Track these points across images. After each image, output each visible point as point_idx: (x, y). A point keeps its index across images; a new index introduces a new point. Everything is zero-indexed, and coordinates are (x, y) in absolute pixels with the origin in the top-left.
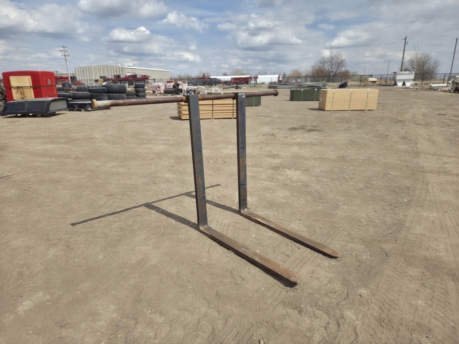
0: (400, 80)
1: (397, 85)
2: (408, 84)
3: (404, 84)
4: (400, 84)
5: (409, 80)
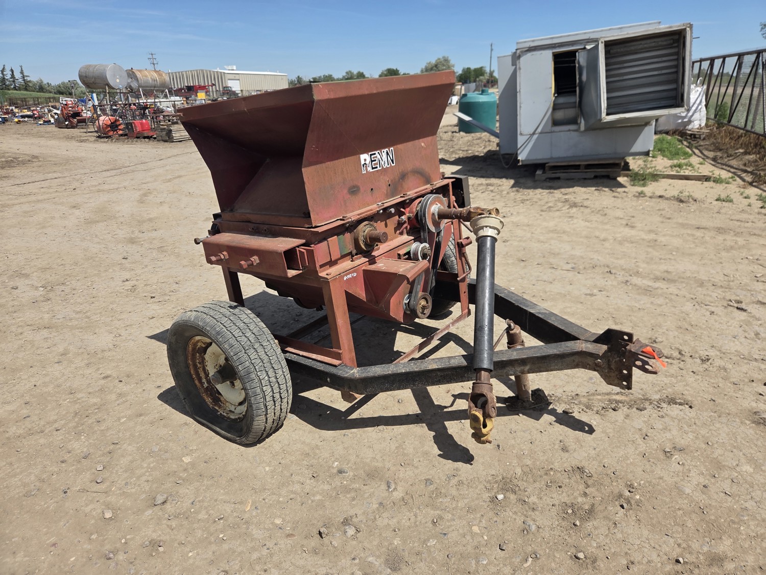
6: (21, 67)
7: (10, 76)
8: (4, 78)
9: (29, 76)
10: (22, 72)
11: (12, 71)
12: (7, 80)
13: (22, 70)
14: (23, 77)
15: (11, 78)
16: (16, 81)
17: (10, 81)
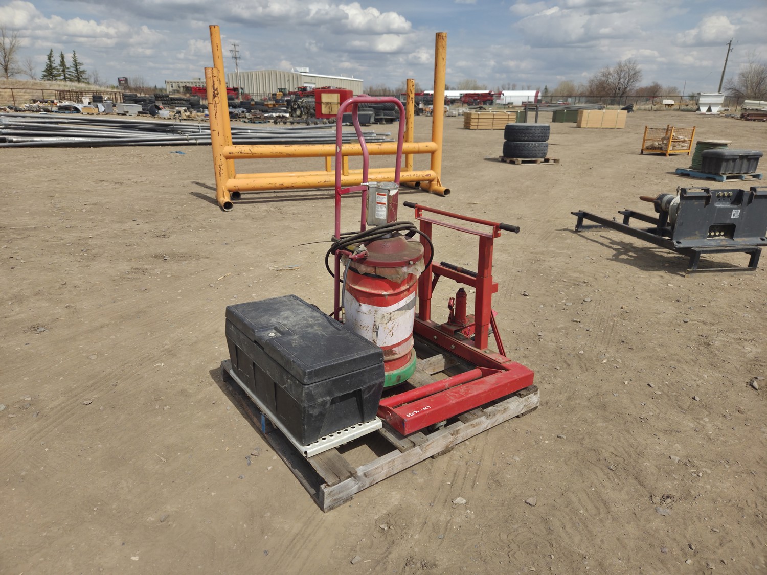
0: (704, 104)
1: (700, 111)
2: (715, 110)
3: (709, 110)
4: (704, 110)
5: (716, 104)
7: (60, 64)
8: (51, 66)
9: (83, 65)
10: (75, 61)
11: (62, 56)
12: (54, 68)
13: (74, 56)
14: (76, 66)
15: (61, 66)
16: (66, 70)
17: (58, 70)
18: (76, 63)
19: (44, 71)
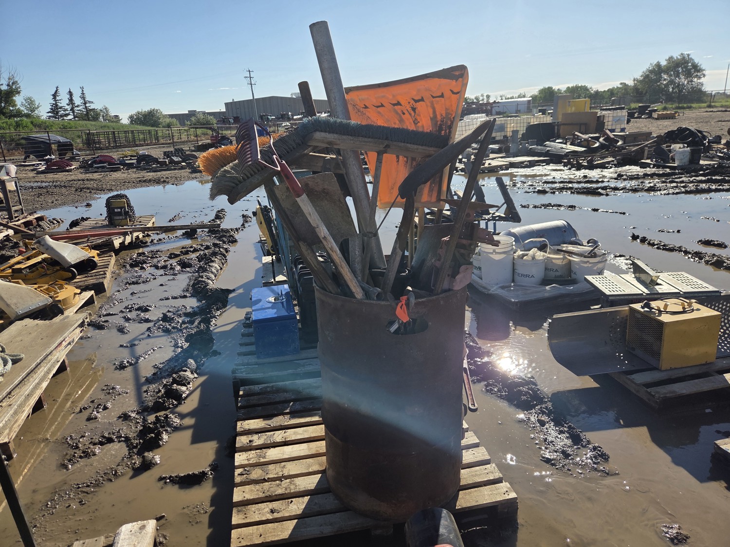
6: (82, 88)
7: (67, 101)
8: (57, 105)
9: (92, 102)
10: (83, 97)
11: (70, 93)
12: (61, 108)
13: (83, 94)
14: (85, 103)
15: (68, 105)
16: (76, 109)
17: (66, 110)
18: (85, 100)
19: (48, 113)
